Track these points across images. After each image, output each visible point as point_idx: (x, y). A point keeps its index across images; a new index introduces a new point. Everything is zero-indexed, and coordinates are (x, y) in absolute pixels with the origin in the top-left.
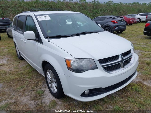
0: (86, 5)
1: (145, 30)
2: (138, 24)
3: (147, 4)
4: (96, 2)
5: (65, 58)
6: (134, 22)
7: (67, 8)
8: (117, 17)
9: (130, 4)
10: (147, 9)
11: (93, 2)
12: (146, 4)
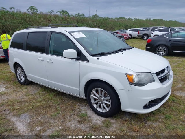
0: (68, 19)
1: (147, 46)
2: (130, 40)
3: (133, 20)
4: (80, 16)
5: (126, 74)
6: (127, 38)
7: (46, 21)
8: (116, 33)
9: (116, 18)
10: (134, 24)
11: (77, 16)
12: (131, 19)
